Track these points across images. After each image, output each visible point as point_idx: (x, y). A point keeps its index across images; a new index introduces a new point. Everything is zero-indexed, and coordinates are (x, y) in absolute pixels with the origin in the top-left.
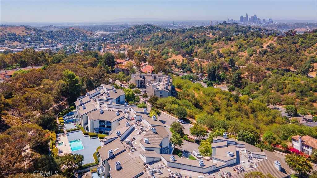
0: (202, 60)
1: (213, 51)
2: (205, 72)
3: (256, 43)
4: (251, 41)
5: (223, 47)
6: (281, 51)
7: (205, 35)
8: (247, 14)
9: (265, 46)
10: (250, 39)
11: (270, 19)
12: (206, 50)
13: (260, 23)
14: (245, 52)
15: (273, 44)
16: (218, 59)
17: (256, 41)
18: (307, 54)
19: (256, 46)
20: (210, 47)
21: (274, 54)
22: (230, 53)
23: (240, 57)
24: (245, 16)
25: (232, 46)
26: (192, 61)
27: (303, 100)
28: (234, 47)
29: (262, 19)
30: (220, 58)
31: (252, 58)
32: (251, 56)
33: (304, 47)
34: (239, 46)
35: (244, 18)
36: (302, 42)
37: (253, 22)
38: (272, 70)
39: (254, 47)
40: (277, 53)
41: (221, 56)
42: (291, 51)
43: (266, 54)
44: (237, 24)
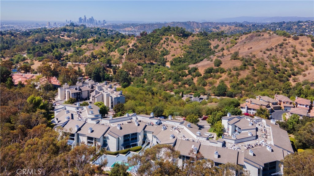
0: (76, 63)
1: (84, 53)
2: (83, 75)
3: (122, 43)
4: (118, 42)
5: (94, 49)
6: (142, 49)
7: (59, 37)
8: (85, 16)
9: (131, 45)
10: (116, 39)
11: (104, 21)
12: (76, 53)
13: (97, 24)
14: (116, 52)
15: (136, 44)
16: (93, 60)
17: (122, 42)
18: (158, 49)
19: (123, 45)
20: (80, 50)
21: (139, 52)
22: (103, 55)
23: (112, 56)
24: (83, 18)
25: (103, 48)
26: (64, 65)
27: (178, 84)
28: (104, 48)
29: (98, 20)
30: (94, 59)
31: (123, 56)
32: (123, 55)
33: (155, 44)
34: (108, 47)
35: (83, 19)
36: (152, 40)
37: (91, 23)
38: (142, 64)
39: (122, 47)
40: (141, 50)
41: (94, 57)
42: (148, 48)
43: (133, 52)
44: (84, 25)
